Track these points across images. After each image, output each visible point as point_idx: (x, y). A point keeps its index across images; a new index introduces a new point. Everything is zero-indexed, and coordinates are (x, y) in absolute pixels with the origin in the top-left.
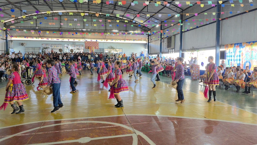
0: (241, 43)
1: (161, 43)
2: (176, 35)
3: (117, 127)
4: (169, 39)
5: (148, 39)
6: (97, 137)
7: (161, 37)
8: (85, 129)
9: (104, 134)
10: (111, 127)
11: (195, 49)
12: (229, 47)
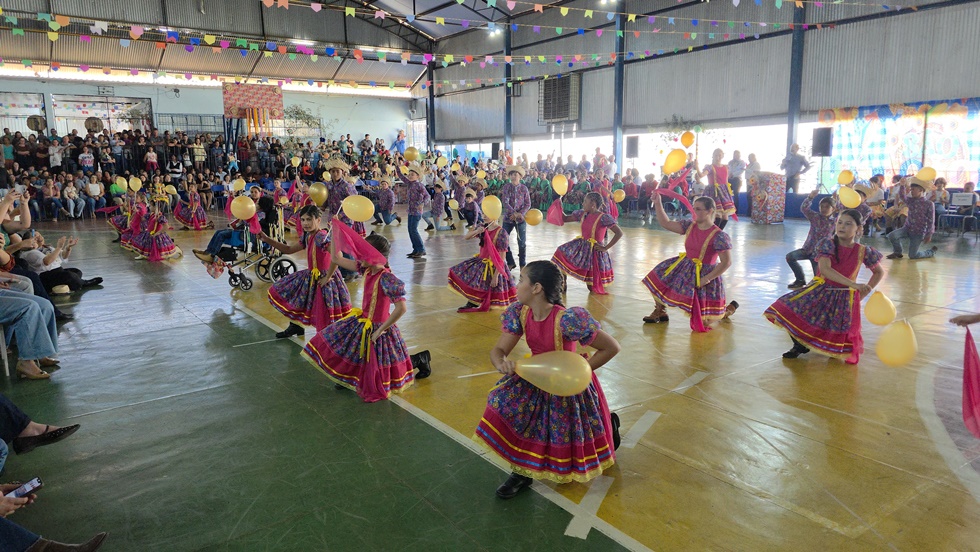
0: (885, 107)
1: (509, 100)
5: (431, 80)
12: (837, 116)
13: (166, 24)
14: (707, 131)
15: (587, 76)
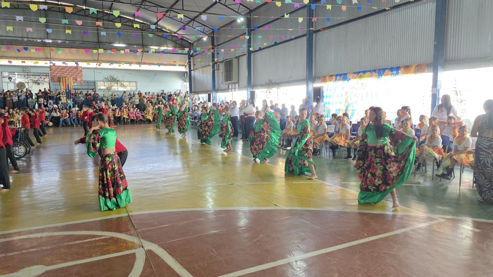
0: (346, 74)
1: (214, 72)
2: (239, 56)
3: (106, 240)
4: (228, 64)
5: (190, 62)
6: (59, 263)
7: (213, 60)
8: (35, 250)
9: (76, 256)
10: (95, 241)
11: (273, 84)
12: (328, 80)
13: (48, 39)
14: (281, 88)
15: (241, 58)
